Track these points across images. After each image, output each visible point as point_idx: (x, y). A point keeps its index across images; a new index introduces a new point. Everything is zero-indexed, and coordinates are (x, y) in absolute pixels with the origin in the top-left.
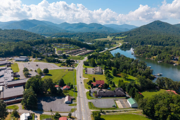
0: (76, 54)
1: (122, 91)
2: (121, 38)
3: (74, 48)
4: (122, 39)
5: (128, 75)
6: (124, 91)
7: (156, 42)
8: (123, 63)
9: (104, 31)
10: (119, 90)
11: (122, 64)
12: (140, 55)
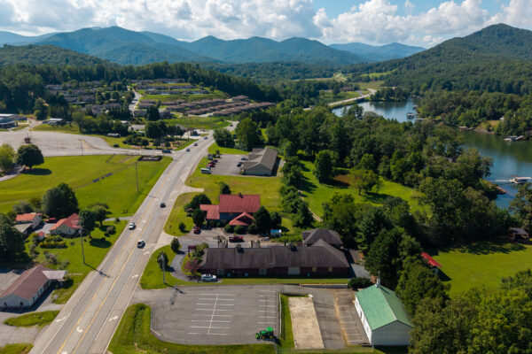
0: (205, 113)
1: (336, 246)
2: (378, 75)
3: (206, 95)
4: (381, 78)
5: (381, 179)
6: (348, 244)
7: (496, 84)
8: (365, 134)
9: (327, 61)
10: (320, 243)
11: (360, 137)
12: (439, 118)
